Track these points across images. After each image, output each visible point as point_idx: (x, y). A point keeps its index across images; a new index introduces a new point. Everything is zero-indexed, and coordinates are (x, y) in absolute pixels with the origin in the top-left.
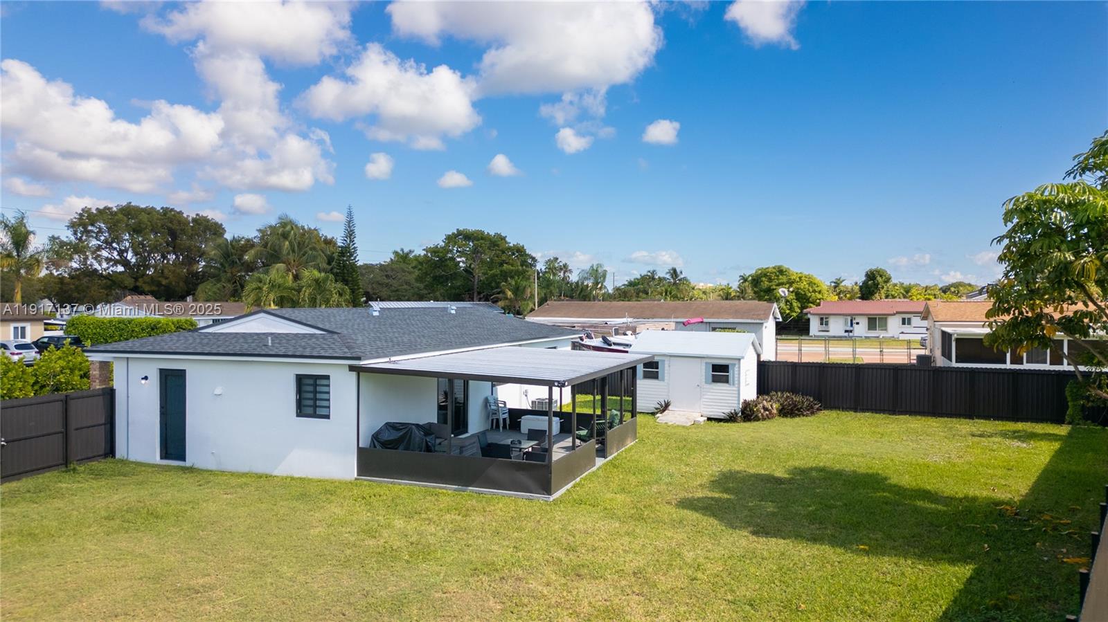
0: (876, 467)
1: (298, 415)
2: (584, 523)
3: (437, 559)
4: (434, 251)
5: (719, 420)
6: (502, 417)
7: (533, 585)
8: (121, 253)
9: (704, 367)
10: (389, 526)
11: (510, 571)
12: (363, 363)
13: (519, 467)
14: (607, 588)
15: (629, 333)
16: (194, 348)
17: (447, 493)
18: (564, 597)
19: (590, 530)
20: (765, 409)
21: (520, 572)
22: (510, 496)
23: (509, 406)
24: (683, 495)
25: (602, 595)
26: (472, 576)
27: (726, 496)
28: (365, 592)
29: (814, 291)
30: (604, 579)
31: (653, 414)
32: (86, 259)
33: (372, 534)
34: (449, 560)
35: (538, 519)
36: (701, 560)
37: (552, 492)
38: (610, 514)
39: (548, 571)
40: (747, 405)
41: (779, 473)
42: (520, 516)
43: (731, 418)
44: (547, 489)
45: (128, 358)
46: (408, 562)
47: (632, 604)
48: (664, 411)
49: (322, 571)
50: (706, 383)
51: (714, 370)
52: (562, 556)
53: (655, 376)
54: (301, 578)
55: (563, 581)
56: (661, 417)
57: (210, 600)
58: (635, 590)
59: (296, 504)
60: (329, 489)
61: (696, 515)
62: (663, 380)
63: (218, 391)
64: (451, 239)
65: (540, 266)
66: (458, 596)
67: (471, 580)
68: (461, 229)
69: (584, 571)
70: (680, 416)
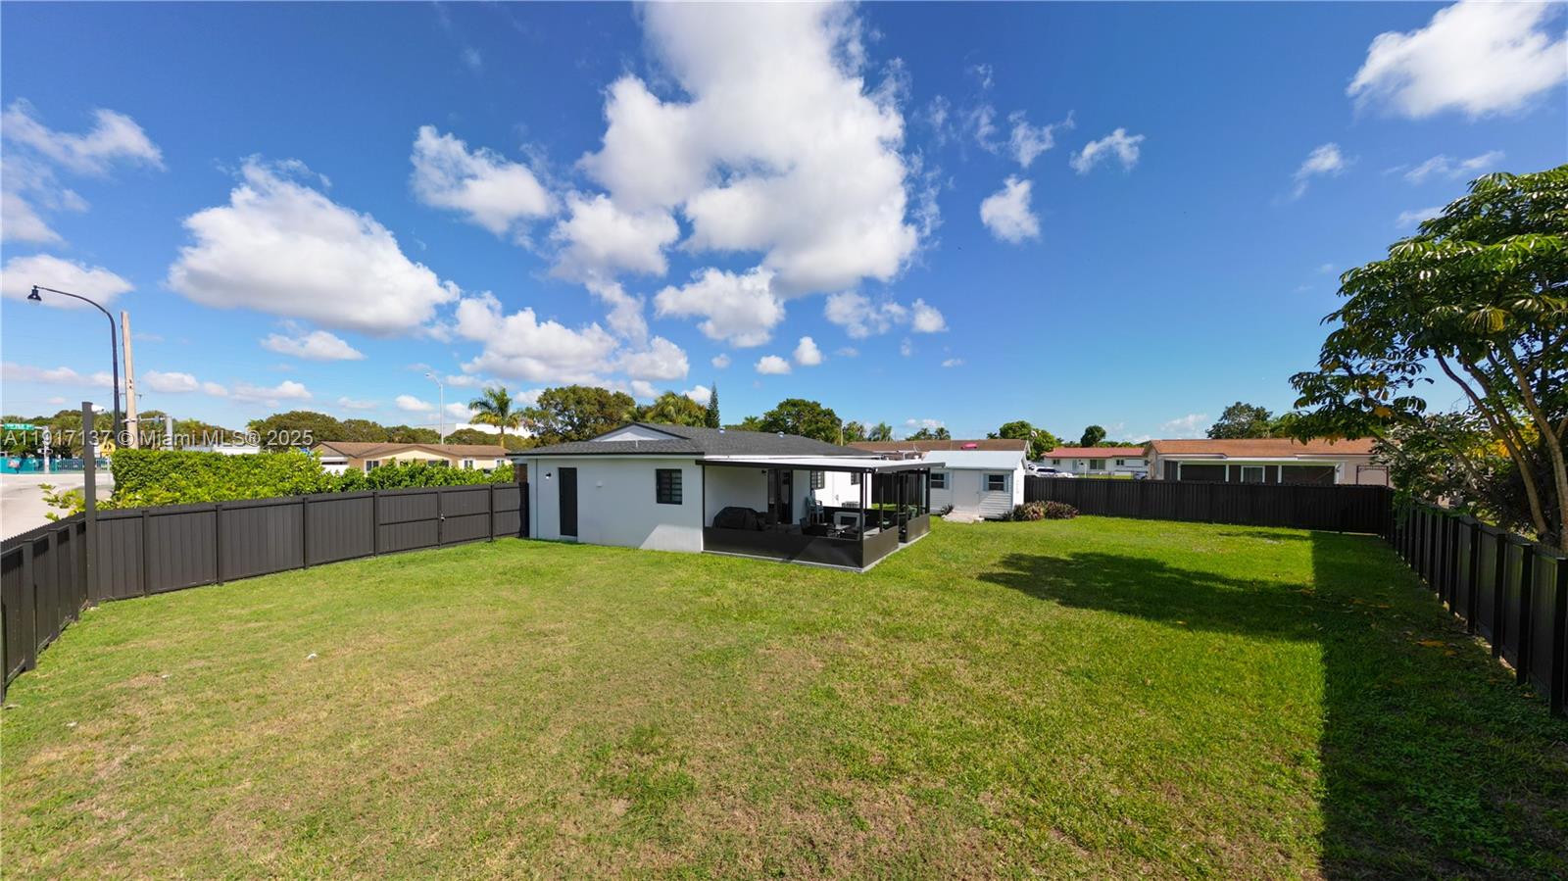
0: (1150, 555)
1: (658, 502)
2: (896, 591)
3: (763, 618)
4: (771, 415)
5: (994, 520)
6: (819, 512)
7: (853, 645)
8: (570, 417)
9: (982, 477)
10: (723, 587)
11: (830, 632)
12: (706, 457)
13: (835, 543)
14: (929, 651)
15: (917, 457)
16: (588, 448)
17: (773, 565)
18: (885, 658)
19: (901, 597)
20: (1035, 512)
21: (840, 632)
22: (827, 568)
23: (824, 505)
24: (981, 571)
25: (924, 657)
26: (794, 634)
27: (1020, 572)
28: (693, 645)
29: (1047, 442)
30: (924, 643)
31: (939, 515)
32: (548, 422)
33: (707, 593)
34: (774, 620)
35: (853, 585)
36: (1017, 626)
37: (864, 563)
38: (918, 584)
39: (867, 632)
40: (1018, 508)
41: (1063, 556)
42: (837, 583)
43: (1005, 519)
44: (859, 562)
45: (537, 459)
46: (736, 619)
47: (958, 667)
48: (948, 513)
49: (659, 624)
50: (984, 490)
51: (990, 480)
52: (880, 620)
53: (941, 486)
54: (639, 629)
55: (883, 642)
56: (947, 518)
57: (553, 643)
58: (958, 652)
59: (650, 568)
60: (679, 559)
61: (999, 588)
62: (948, 488)
63: (600, 484)
64: (781, 406)
65: (844, 425)
66: (781, 653)
67: (793, 638)
68: (789, 398)
69: (902, 634)
70: (962, 515)
